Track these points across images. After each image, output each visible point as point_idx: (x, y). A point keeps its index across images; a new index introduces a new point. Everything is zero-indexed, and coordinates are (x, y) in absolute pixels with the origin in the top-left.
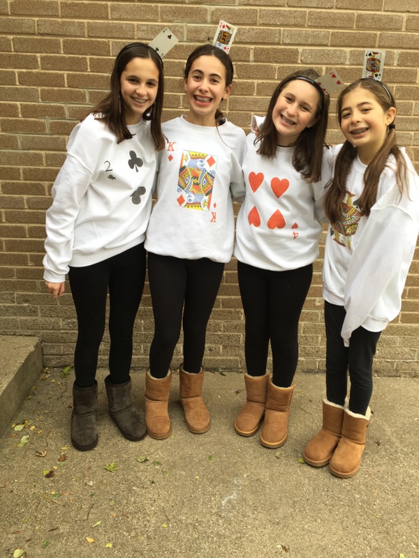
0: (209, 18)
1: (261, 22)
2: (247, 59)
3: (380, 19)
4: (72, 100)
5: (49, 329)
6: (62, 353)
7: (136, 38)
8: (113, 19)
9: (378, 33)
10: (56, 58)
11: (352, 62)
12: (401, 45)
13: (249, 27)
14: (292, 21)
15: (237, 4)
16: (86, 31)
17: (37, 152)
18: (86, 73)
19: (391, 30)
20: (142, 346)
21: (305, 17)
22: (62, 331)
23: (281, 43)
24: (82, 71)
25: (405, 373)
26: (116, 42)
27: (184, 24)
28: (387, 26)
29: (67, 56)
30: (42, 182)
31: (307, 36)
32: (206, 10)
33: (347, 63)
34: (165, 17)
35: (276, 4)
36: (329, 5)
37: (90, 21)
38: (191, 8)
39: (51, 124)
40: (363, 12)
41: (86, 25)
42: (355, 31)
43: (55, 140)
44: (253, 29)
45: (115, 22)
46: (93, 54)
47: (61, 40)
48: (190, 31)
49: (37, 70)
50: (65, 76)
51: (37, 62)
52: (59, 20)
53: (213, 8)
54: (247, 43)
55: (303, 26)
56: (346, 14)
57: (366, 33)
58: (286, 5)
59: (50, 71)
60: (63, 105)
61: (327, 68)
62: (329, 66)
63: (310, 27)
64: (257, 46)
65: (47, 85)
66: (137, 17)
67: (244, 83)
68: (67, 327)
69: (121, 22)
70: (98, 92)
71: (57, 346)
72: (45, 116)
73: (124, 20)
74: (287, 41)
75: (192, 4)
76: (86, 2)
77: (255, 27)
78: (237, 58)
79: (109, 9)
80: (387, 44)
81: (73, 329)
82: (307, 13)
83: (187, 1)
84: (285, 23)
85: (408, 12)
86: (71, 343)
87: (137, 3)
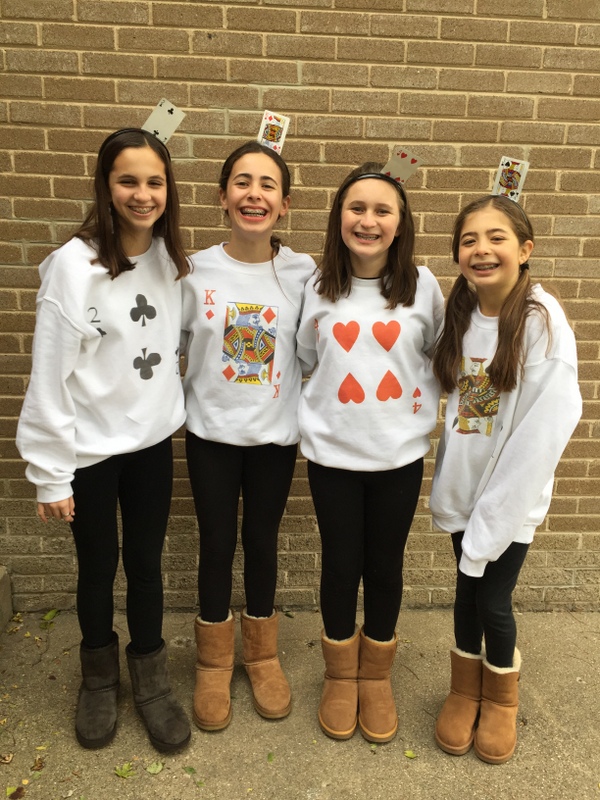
0: (260, 102)
1: (335, 108)
2: (316, 159)
3: (501, 103)
4: (62, 215)
5: (24, 554)
6: (42, 590)
8: (121, 103)
9: (500, 122)
10: (37, 157)
11: (464, 163)
12: (531, 139)
13: (317, 115)
14: (379, 107)
15: (299, 84)
16: (82, 118)
17: (8, 290)
18: (81, 178)
19: (517, 118)
21: (396, 102)
22: (43, 556)
23: (364, 136)
24: (77, 175)
25: (558, 606)
27: (225, 110)
28: (511, 113)
29: (53, 153)
30: (14, 334)
31: (399, 128)
32: (256, 91)
33: (458, 163)
34: (196, 100)
35: (354, 83)
36: (429, 85)
37: (88, 105)
38: (235, 89)
39: (30, 249)
40: (477, 94)
41: (82, 110)
42: (467, 121)
43: (35, 272)
44: (323, 117)
45: (125, 106)
47: (46, 131)
48: (233, 120)
49: (9, 174)
50: (51, 182)
51: (9, 161)
52: (43, 103)
53: (266, 88)
54: (315, 137)
55: (393, 114)
56: (454, 96)
57: (482, 123)
58: (369, 85)
59: (29, 175)
60: (48, 223)
61: (429, 171)
62: (432, 168)
63: (404, 114)
64: (330, 141)
65: (24, 195)
67: (312, 192)
68: (50, 549)
69: (134, 107)
71: (36, 579)
72: (20, 238)
73: (138, 104)
74: (372, 135)
75: (236, 82)
76: (82, 78)
77: (326, 115)
78: (302, 157)
79: (116, 88)
80: (512, 138)
81: (60, 553)
82: (399, 96)
83: (228, 79)
84: (369, 109)
85: (540, 93)
86: (57, 573)
87: (156, 81)
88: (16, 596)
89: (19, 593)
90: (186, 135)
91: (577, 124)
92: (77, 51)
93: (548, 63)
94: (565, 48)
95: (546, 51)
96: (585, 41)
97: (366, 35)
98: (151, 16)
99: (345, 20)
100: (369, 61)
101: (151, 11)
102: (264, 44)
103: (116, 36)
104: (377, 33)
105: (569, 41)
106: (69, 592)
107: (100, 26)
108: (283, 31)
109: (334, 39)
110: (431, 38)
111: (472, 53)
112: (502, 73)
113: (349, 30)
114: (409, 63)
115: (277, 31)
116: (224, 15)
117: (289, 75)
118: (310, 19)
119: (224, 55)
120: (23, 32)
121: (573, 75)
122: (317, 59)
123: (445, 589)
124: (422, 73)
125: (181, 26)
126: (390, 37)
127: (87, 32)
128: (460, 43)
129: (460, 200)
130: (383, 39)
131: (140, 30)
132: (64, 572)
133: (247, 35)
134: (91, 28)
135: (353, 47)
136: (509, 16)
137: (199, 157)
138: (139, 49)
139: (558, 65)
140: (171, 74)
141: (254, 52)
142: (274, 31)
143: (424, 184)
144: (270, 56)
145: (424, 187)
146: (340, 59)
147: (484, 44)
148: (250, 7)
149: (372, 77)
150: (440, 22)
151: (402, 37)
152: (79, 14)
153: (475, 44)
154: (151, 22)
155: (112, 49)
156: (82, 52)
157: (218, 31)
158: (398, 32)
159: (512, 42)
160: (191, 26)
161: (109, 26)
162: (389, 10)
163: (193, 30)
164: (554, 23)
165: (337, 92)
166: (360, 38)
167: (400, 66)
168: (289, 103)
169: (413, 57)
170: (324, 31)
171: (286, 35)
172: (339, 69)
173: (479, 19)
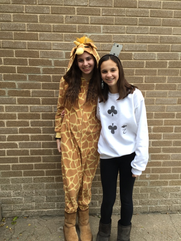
1: (114, 41)
3: (171, 38)
4: (20, 79)
5: (6, 197)
6: (12, 210)
7: (52, 49)
8: (40, 40)
9: (171, 45)
10: (11, 59)
11: (158, 59)
13: (108, 43)
14: (129, 40)
15: (102, 33)
16: (27, 46)
18: (27, 66)
19: (176, 43)
20: (56, 204)
21: (135, 38)
23: (124, 50)
24: (25, 65)
26: (42, 51)
28: (175, 42)
29: (17, 58)
30: (3, 120)
31: (136, 47)
32: (87, 35)
33: (156, 59)
34: (66, 39)
35: (121, 32)
36: (146, 32)
37: (29, 41)
38: (79, 35)
39: (9, 91)
40: (163, 35)
41: (27, 43)
42: (159, 44)
43: (11, 99)
44: (110, 44)
45: (41, 41)
46: (31, 57)
47: (14, 50)
49: (2, 65)
50: (16, 68)
51: (2, 61)
52: (13, 41)
53: (90, 34)
54: (107, 51)
55: (134, 42)
56: (155, 36)
57: (165, 45)
58: (126, 33)
59: (8, 66)
60: (15, 82)
61: (146, 62)
62: (147, 61)
63: (138, 42)
65: (7, 72)
66: (53, 39)
68: (15, 195)
69: (45, 42)
70: (33, 75)
71: (10, 206)
72: (5, 87)
73: (46, 41)
74: (127, 50)
75: (80, 32)
76: (27, 32)
77: (111, 43)
79: (38, 35)
80: (175, 50)
81: (19, 196)
82: (136, 36)
83: (77, 31)
84: (126, 41)
86: (17, 203)
87: (52, 33)
88: (3, 212)
89: (4, 211)
90: (63, 51)
92: (25, 23)
97: (124, 16)
98: (51, 11)
99: (117, 11)
100: (126, 25)
101: (50, 9)
102: (90, 20)
103: (38, 18)
104: (128, 15)
106: (22, 210)
107: (33, 14)
108: (96, 15)
109: (113, 18)
110: (147, 17)
111: (161, 21)
112: (171, 28)
113: (119, 14)
114: (139, 25)
115: (94, 15)
116: (76, 10)
117: (98, 30)
118: (105, 11)
119: (76, 24)
120: (7, 17)
122: (108, 24)
123: (154, 206)
124: (144, 28)
125: (61, 14)
126: (133, 16)
127: (28, 17)
128: (157, 18)
129: (157, 71)
130: (130, 17)
131: (47, 16)
132: (20, 203)
133: (84, 17)
134: (30, 15)
135: (120, 20)
136: (173, 9)
137: (67, 58)
138: (46, 22)
140: (58, 30)
141: (86, 23)
142: (93, 15)
143: (145, 66)
144: (91, 24)
145: (145, 67)
146: (116, 24)
147: (165, 18)
148: (84, 7)
149: (127, 30)
150: (150, 11)
151: (137, 16)
152: (26, 10)
153: (162, 19)
154: (50, 13)
155: (37, 22)
156: (27, 23)
157: (74, 15)
158: (135, 15)
159: (174, 18)
160: (65, 14)
161: (36, 14)
162: (132, 7)
163: (65, 15)
165: (115, 35)
166: (122, 17)
167: (136, 26)
168: (98, 39)
169: (141, 23)
170: (110, 15)
171: (97, 16)
172: (115, 27)
173: (163, 10)
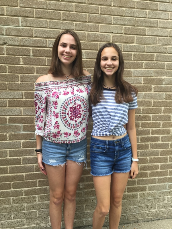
0: (4, 33)
1: (35, 36)
2: (29, 55)
3: (98, 36)
9: (99, 43)
11: (86, 57)
13: (28, 38)
15: (20, 26)
19: (105, 41)
32: (2, 28)
35: (42, 26)
40: (90, 32)
42: (87, 42)
44: (30, 39)
53: (6, 27)
54: (28, 46)
56: (80, 33)
57: (92, 43)
58: (48, 28)
64: (34, 48)
67: (28, 67)
77: (32, 38)
78: (23, 54)
84: (49, 37)
85: (112, 33)
91: (126, 44)
93: (114, 22)
94: (120, 17)
95: (113, 18)
96: (127, 15)
97: (46, 9)
99: (37, 3)
100: (48, 18)
102: (5, 11)
104: (50, 8)
105: (121, 14)
109: (33, 10)
110: (71, 11)
111: (87, 17)
112: (98, 25)
113: (39, 7)
114: (63, 20)
115: (10, 6)
117: (16, 23)
118: (23, 2)
121: (124, 27)
122: (27, 17)
124: (68, 24)
126: (55, 10)
128: (82, 13)
130: (52, 11)
135: (41, 13)
136: (99, 5)
139: (118, 23)
144: (8, 15)
146: (36, 17)
147: (91, 14)
149: (49, 24)
150: (74, 5)
151: (60, 10)
153: (88, 14)
158: (58, 8)
159: (101, 14)
164: (115, 8)
165: (35, 30)
166: (44, 10)
167: (60, 21)
168: (16, 33)
169: (65, 18)
170: (29, 7)
171: (13, 7)
172: (36, 21)
173: (88, 5)
